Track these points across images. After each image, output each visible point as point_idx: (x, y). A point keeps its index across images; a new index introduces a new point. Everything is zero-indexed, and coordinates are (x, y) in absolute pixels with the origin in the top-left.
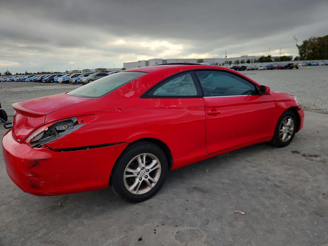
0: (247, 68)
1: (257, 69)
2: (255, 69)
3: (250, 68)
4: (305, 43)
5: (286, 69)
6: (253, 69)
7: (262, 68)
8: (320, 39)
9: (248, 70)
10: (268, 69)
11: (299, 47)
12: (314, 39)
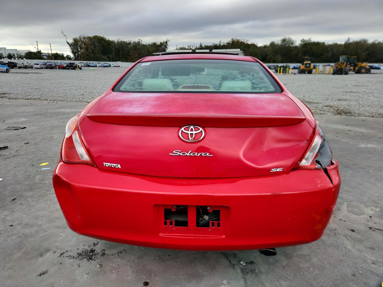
0: (18, 65)
1: (32, 67)
2: (30, 67)
3: (22, 65)
4: (75, 40)
5: (68, 69)
6: (26, 67)
7: (38, 66)
8: (89, 38)
9: (20, 68)
10: (47, 68)
11: (70, 45)
12: (84, 38)
